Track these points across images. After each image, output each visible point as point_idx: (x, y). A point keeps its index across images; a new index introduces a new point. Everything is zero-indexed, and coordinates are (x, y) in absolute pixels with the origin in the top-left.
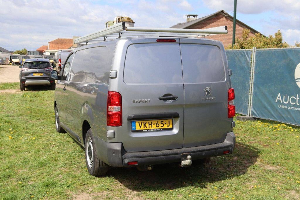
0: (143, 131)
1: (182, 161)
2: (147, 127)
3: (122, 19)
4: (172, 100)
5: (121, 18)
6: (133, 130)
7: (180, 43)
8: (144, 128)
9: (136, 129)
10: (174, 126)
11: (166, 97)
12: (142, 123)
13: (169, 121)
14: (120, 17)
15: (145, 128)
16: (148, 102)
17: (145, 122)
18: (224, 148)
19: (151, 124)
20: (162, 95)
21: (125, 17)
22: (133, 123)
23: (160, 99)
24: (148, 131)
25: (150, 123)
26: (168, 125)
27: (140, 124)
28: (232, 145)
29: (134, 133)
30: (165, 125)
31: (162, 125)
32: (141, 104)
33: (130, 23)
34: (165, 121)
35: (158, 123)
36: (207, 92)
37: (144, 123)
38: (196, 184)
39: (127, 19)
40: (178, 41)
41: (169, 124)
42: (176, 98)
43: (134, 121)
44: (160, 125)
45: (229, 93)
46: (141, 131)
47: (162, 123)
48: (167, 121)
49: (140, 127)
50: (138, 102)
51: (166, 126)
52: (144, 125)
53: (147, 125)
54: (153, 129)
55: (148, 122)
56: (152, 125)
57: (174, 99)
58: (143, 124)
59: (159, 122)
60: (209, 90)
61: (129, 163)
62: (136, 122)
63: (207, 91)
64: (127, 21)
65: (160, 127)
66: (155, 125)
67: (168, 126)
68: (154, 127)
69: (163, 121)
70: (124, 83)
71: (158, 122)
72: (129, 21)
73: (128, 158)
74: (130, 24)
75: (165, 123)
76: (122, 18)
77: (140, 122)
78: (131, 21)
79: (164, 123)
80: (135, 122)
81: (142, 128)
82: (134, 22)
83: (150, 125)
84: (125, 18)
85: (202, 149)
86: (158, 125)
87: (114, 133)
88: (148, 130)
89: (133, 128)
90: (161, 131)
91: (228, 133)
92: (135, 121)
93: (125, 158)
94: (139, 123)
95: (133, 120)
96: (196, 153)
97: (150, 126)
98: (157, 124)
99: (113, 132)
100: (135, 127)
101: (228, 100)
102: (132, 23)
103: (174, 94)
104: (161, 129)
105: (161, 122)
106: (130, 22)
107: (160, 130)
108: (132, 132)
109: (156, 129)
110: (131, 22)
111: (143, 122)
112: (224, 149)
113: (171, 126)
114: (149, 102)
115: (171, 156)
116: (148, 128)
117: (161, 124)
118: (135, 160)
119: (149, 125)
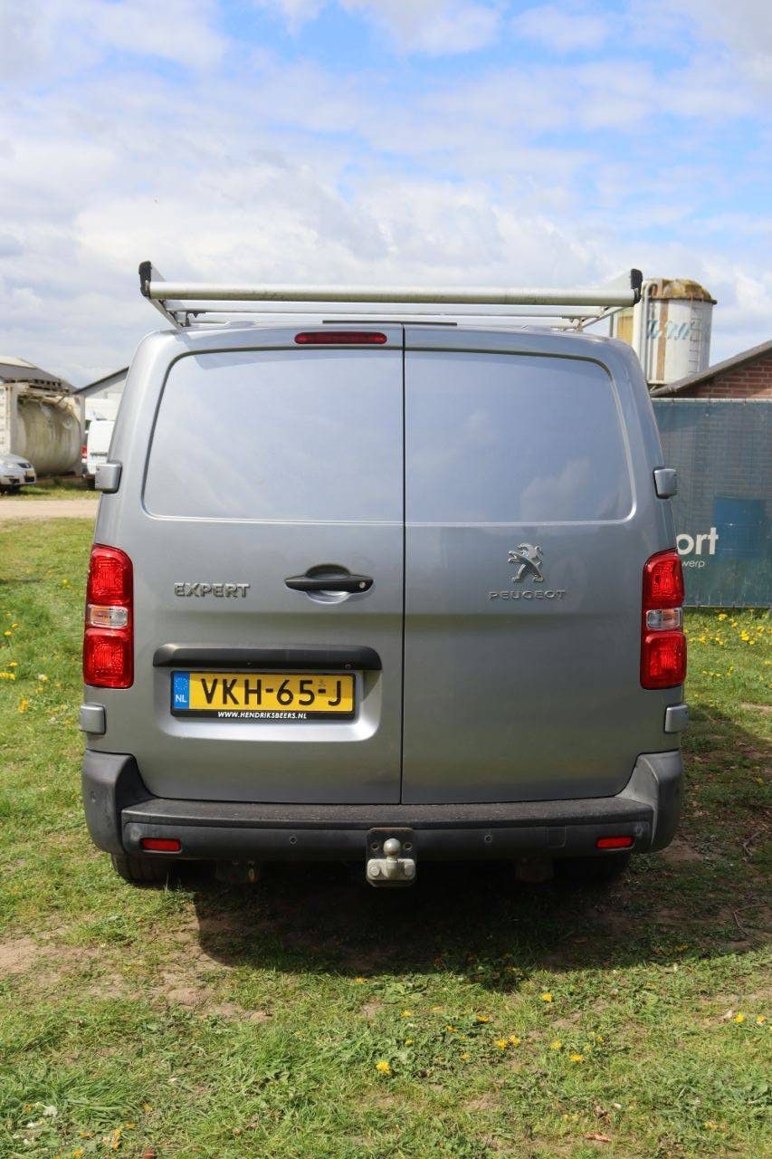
0: (220, 715)
1: (371, 862)
2: (236, 702)
3: (667, 288)
4: (343, 595)
5: (660, 286)
6: (176, 707)
7: (404, 349)
8: (225, 701)
9: (192, 707)
10: (362, 705)
11: (321, 579)
12: (215, 682)
13: (339, 683)
14: (655, 282)
15: (230, 705)
16: (240, 593)
17: (230, 678)
18: (602, 823)
19: (256, 688)
20: (304, 570)
21: (677, 280)
22: (177, 680)
23: (291, 585)
24: (239, 719)
25: (253, 686)
26: (335, 700)
27: (210, 686)
28: (652, 811)
29: (184, 721)
30: (318, 698)
31: (307, 698)
32: (210, 603)
33: (698, 304)
34: (317, 682)
35: (286, 688)
36: (523, 566)
37: (225, 682)
38: (480, 968)
39: (684, 290)
40: (394, 338)
41: (339, 695)
42: (363, 585)
43: (179, 672)
44: (298, 697)
45: (647, 577)
46: (210, 716)
47: (306, 687)
48: (330, 682)
49: (209, 697)
50: (198, 592)
51: (321, 704)
52: (227, 691)
53: (238, 691)
54: (264, 711)
55: (241, 678)
56: (258, 692)
57: (352, 587)
58: (220, 688)
59: (294, 682)
60: (536, 559)
61: (144, 842)
62: (191, 675)
63: (523, 560)
64: (684, 295)
65: (295, 706)
66: (275, 693)
67: (331, 703)
68: (270, 701)
69: (310, 682)
70: (144, 512)
71: (286, 682)
72: (691, 294)
73: (141, 820)
74: (694, 308)
75: (322, 691)
76: (666, 283)
77: (209, 679)
78: (702, 296)
79: (314, 688)
80: (186, 675)
81: (217, 703)
82: (713, 298)
83: (253, 692)
84: (676, 286)
85: (481, 817)
86: (285, 697)
87: (104, 713)
88: (239, 712)
89: (179, 698)
90: (297, 721)
91: (641, 757)
92: (189, 672)
93: (132, 819)
94: (203, 681)
95: (178, 665)
96: (448, 831)
97: (253, 697)
98: (282, 691)
99: (98, 709)
100: (187, 698)
101: (645, 608)
102: (702, 305)
103: (356, 569)
104: (301, 712)
105: (302, 683)
106: (695, 299)
107: (295, 719)
108: (173, 718)
109: (276, 712)
110: (700, 300)
111: (220, 677)
112: (598, 826)
113: (346, 705)
114: (244, 596)
115: (325, 831)
116: (242, 706)
117: (302, 691)
118: (168, 831)
119: (248, 692)
